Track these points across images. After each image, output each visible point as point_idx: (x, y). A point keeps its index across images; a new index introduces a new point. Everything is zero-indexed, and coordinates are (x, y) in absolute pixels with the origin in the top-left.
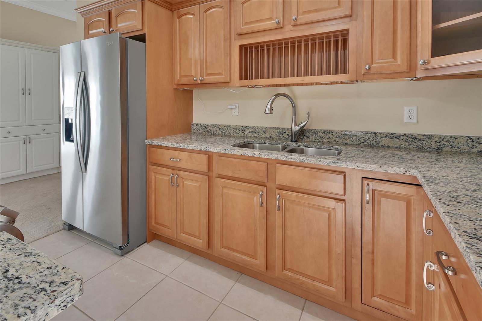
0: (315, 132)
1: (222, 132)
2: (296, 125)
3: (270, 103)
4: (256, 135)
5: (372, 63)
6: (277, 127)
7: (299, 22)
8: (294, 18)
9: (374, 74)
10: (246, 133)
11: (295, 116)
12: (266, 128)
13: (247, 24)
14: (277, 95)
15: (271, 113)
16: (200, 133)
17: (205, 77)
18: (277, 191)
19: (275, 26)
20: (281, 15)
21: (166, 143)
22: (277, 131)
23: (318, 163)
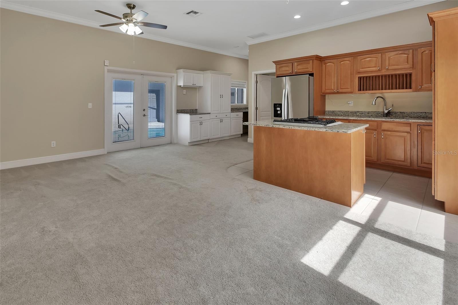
0: (395, 113)
1: (344, 114)
2: (386, 110)
3: (374, 100)
4: (363, 115)
5: (422, 85)
6: (375, 111)
7: (389, 69)
8: (387, 67)
9: (423, 89)
10: (358, 114)
11: (386, 106)
12: (369, 112)
13: (362, 68)
14: (377, 97)
15: (375, 105)
16: (330, 115)
17: (340, 90)
18: (382, 132)
19: (378, 70)
20: (380, 66)
21: (326, 117)
22: (375, 113)
23: (400, 121)
